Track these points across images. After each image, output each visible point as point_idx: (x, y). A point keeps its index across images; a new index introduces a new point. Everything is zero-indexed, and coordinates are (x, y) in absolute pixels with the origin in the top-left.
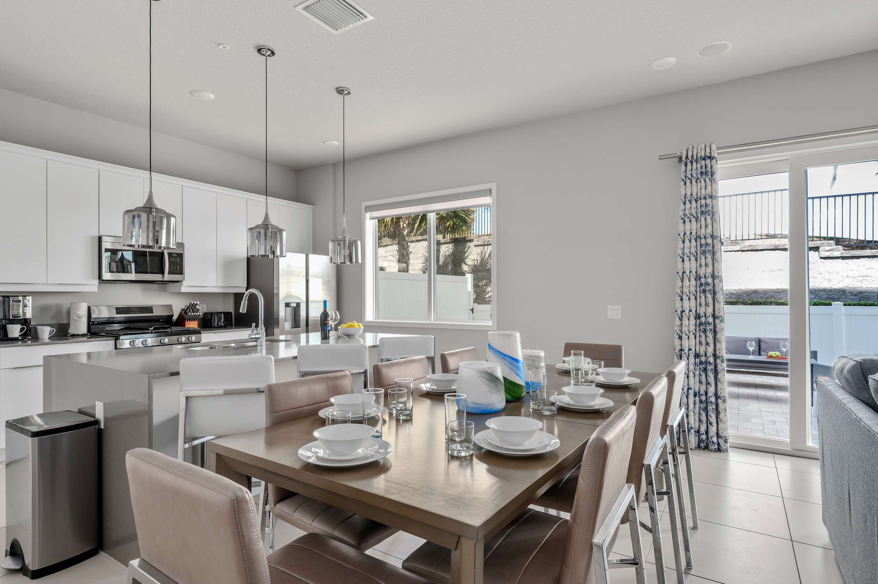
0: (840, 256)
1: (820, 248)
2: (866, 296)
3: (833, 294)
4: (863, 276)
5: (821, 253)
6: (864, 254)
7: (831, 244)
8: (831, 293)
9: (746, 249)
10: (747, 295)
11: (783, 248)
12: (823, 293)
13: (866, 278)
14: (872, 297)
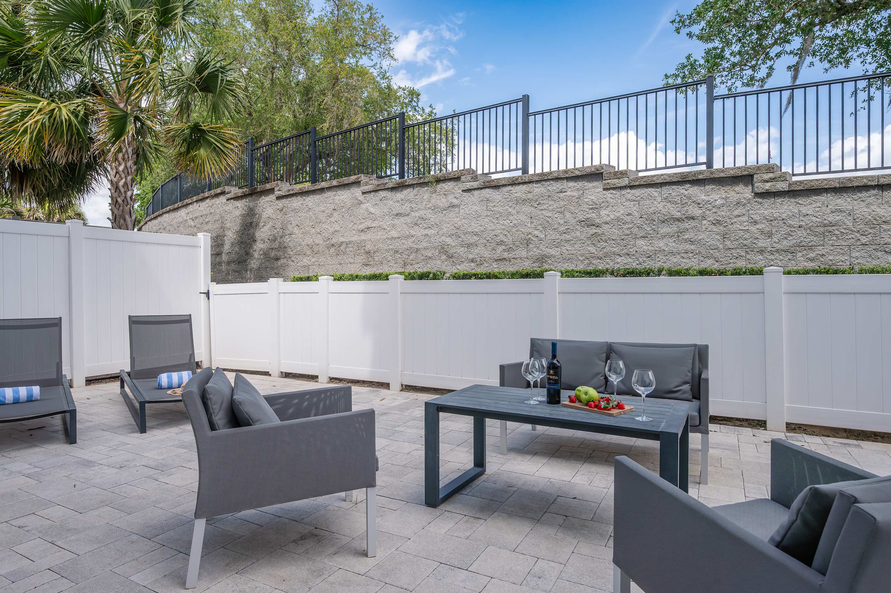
0: (787, 189)
1: (755, 176)
2: (831, 260)
3: (776, 259)
4: (825, 226)
5: (756, 185)
6: (826, 185)
7: (773, 168)
8: (773, 258)
9: (637, 183)
10: (638, 263)
11: (695, 178)
12: (759, 257)
13: (831, 229)
14: (841, 263)
